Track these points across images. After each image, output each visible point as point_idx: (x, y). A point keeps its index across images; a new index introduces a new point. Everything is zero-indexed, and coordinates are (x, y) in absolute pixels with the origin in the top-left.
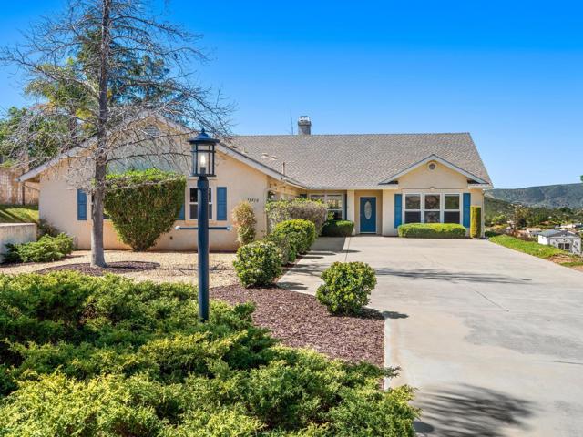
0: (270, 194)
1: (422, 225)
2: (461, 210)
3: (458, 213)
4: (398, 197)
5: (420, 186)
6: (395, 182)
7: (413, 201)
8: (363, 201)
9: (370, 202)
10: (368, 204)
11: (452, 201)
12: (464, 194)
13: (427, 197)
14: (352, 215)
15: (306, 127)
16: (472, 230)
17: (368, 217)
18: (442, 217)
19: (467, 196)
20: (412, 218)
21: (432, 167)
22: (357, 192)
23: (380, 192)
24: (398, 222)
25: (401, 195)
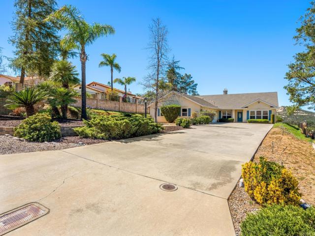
0: (201, 110)
1: (255, 120)
2: (268, 115)
4: (248, 112)
5: (254, 108)
6: (247, 107)
7: (253, 112)
8: (238, 113)
9: (240, 113)
11: (265, 113)
12: (269, 111)
13: (257, 112)
14: (234, 116)
15: (226, 92)
16: (271, 121)
17: (240, 117)
18: (262, 117)
20: (252, 117)
21: (259, 102)
22: (236, 110)
23: (243, 110)
24: (248, 118)
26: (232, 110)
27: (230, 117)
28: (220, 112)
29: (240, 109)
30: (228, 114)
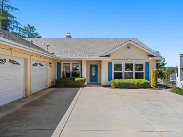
1: (124, 81)
2: (144, 71)
3: (143, 73)
4: (110, 64)
6: (109, 56)
7: (118, 66)
8: (91, 66)
9: (95, 66)
10: (93, 68)
12: (146, 63)
13: (126, 64)
14: (85, 74)
16: (152, 83)
17: (94, 75)
18: (134, 75)
19: (148, 64)
20: (118, 76)
21: (129, 47)
22: (88, 61)
23: (100, 61)
25: (111, 63)
26: (81, 61)
27: (78, 75)
28: (59, 65)
29: (97, 58)
30: (73, 69)
